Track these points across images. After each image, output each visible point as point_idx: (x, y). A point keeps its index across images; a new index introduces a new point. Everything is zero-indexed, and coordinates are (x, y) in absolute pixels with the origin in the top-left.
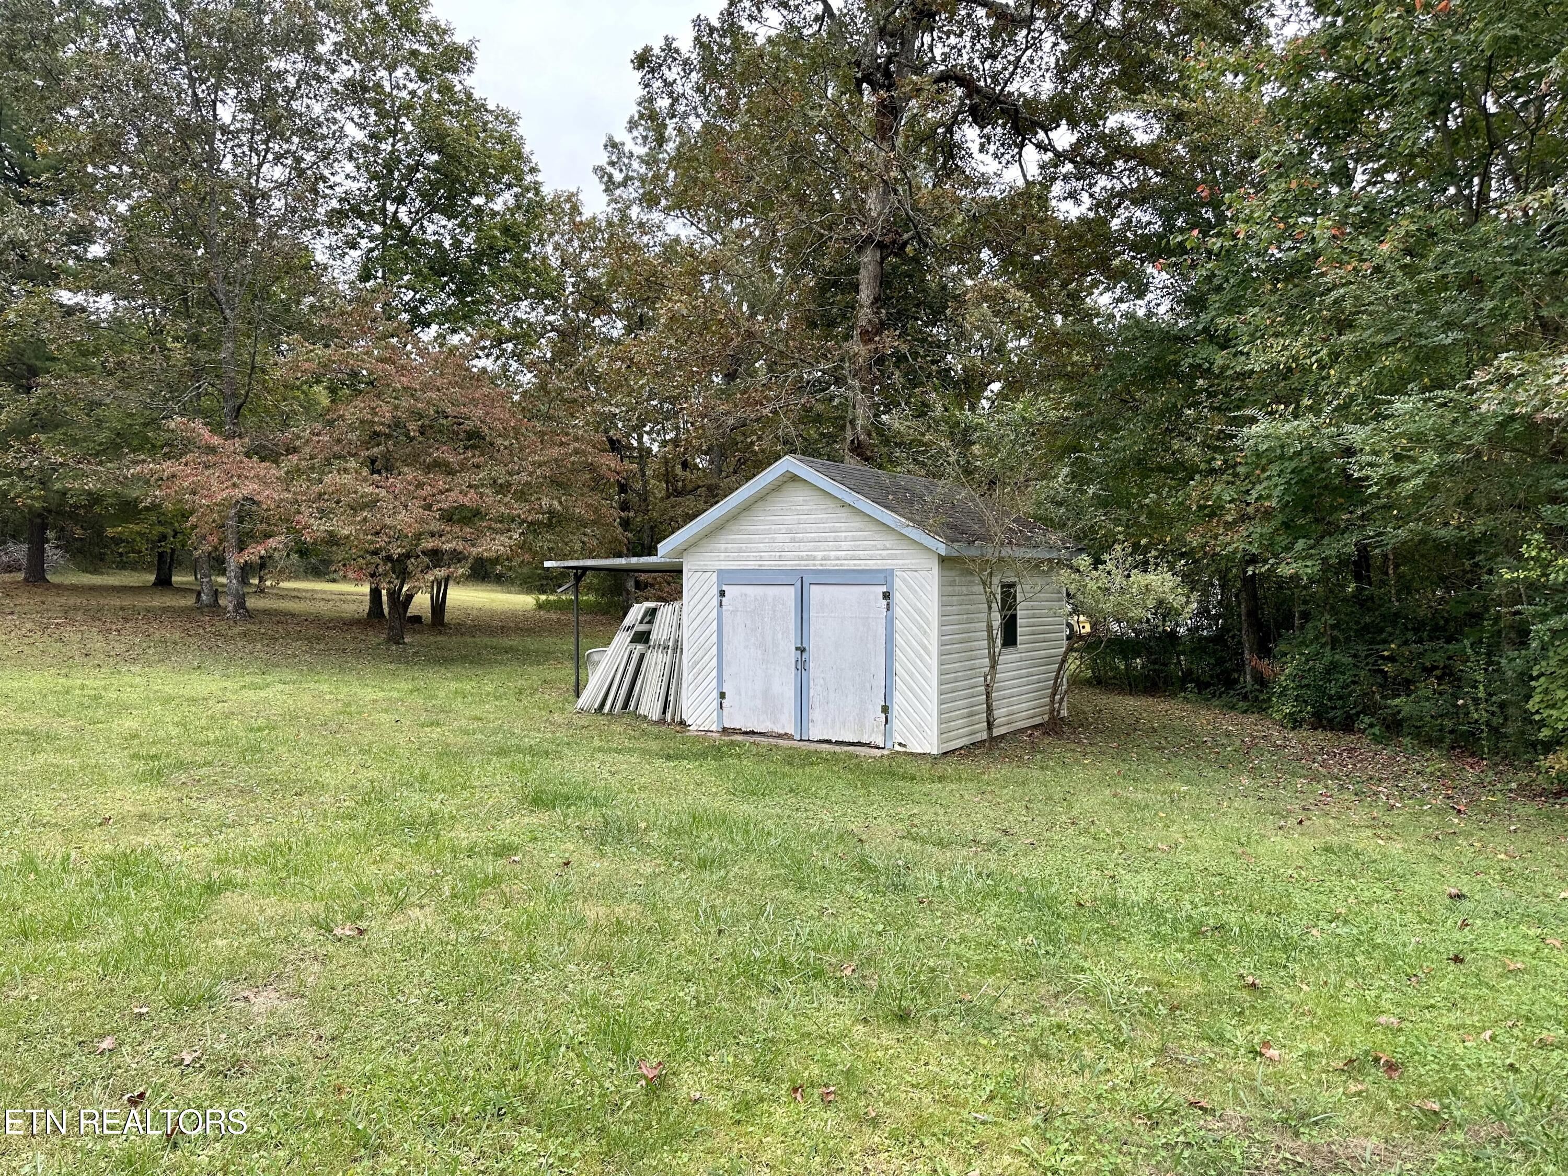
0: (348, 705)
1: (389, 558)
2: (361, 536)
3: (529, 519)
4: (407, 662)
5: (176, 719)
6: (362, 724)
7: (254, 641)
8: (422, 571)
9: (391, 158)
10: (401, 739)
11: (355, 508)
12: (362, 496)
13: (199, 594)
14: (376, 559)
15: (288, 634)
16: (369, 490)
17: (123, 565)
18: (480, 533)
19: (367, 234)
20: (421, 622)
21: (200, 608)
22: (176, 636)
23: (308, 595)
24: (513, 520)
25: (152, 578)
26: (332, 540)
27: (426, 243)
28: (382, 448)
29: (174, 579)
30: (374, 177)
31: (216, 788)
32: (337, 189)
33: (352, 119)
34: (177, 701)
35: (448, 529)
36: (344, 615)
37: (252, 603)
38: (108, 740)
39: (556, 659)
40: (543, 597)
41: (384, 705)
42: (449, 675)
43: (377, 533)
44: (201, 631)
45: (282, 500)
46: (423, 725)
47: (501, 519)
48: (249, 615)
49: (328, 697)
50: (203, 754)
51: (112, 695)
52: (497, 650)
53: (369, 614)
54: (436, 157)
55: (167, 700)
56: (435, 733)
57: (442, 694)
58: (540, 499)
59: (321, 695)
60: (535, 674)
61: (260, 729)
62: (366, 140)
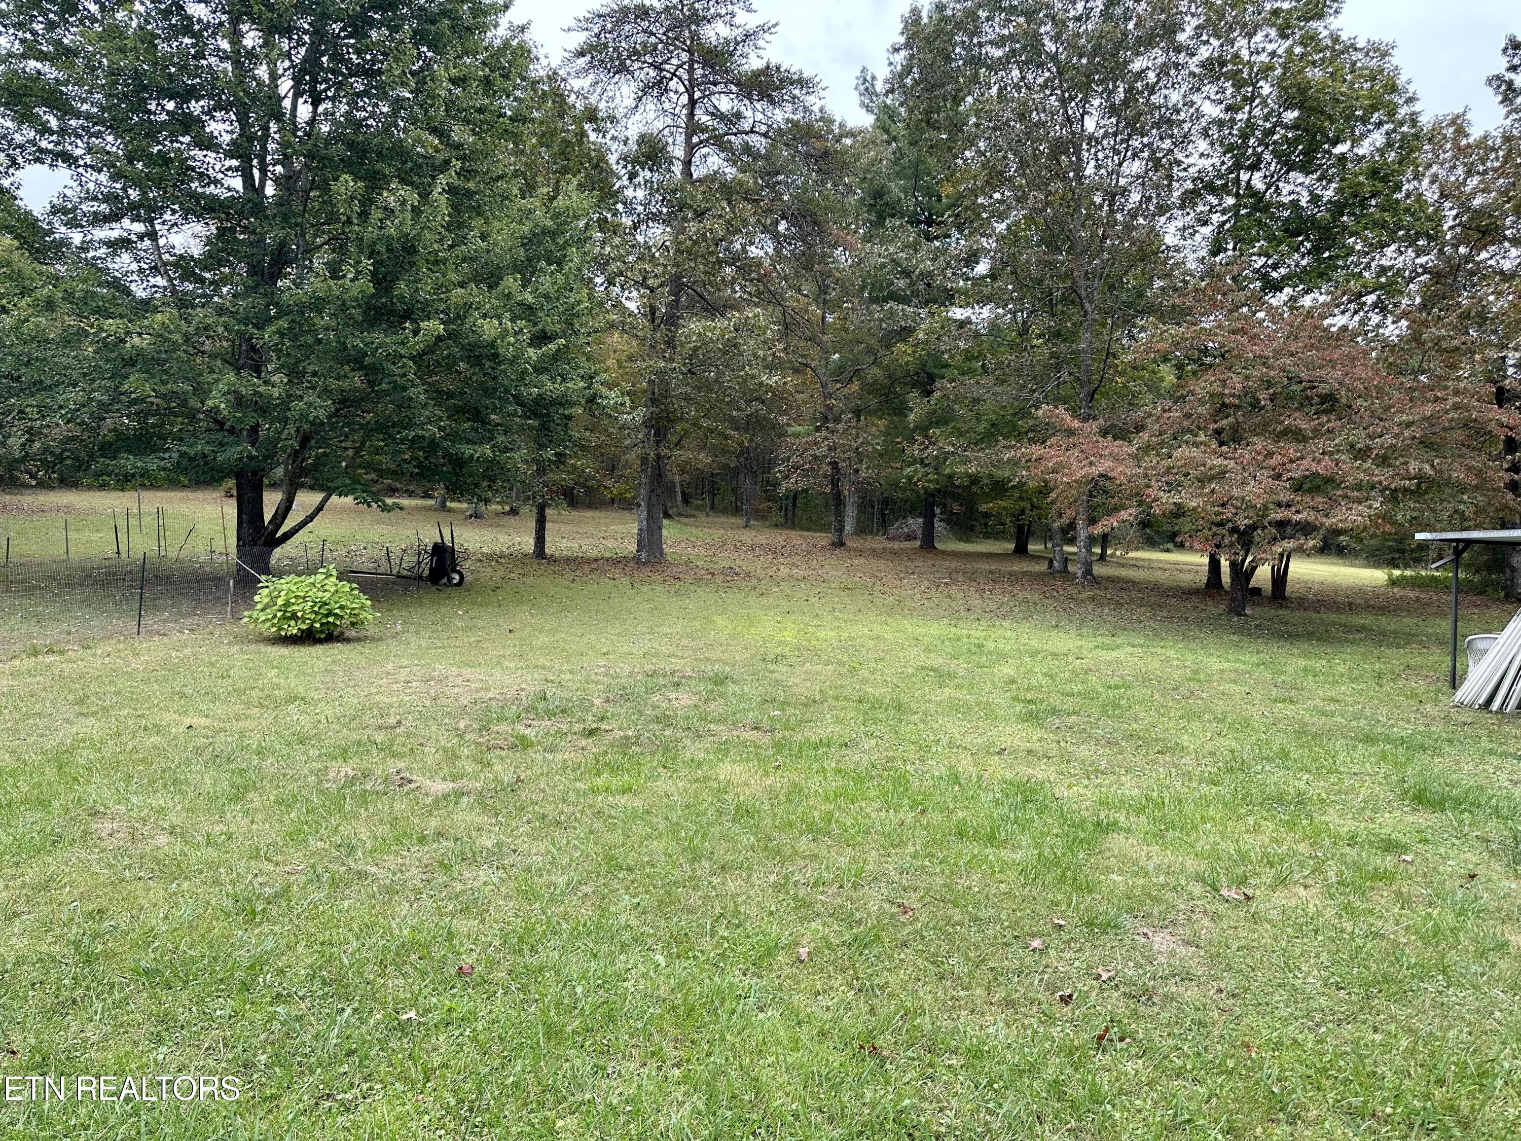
0: (1195, 672)
1: (1234, 530)
2: (1208, 507)
3: (1393, 486)
4: (1250, 635)
5: (1044, 671)
6: (1213, 692)
7: (1101, 605)
8: (1269, 543)
9: (1247, 127)
10: (1255, 711)
11: (1202, 481)
12: (1211, 469)
13: (1051, 561)
14: (1219, 530)
15: (1132, 600)
16: (1217, 461)
17: (988, 536)
18: (1333, 502)
19: (1218, 208)
20: (1260, 595)
21: (1052, 573)
22: (1036, 597)
23: (1146, 564)
24: (1373, 488)
25: (1012, 546)
26: (1179, 512)
27: (1281, 205)
28: (1231, 419)
29: (1030, 547)
30: (1230, 149)
31: (1086, 736)
32: (1191, 170)
33: (1209, 98)
34: (1042, 654)
35: (1299, 498)
36: (1183, 584)
37: (1098, 570)
38: (993, 683)
39: (1420, 642)
40: (1397, 573)
41: (1233, 676)
42: (1296, 651)
43: (1223, 505)
44: (1055, 594)
45: (1134, 475)
46: (1275, 701)
47: (1359, 487)
48: (1096, 581)
49: (1175, 663)
50: (1069, 704)
51: (991, 645)
52: (1349, 629)
53: (1207, 585)
54: (1296, 114)
55: (1034, 654)
56: (1289, 710)
57: (1290, 669)
58: (1406, 463)
59: (1168, 660)
60: (1395, 658)
61: (1117, 687)
62: (1221, 115)
